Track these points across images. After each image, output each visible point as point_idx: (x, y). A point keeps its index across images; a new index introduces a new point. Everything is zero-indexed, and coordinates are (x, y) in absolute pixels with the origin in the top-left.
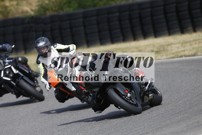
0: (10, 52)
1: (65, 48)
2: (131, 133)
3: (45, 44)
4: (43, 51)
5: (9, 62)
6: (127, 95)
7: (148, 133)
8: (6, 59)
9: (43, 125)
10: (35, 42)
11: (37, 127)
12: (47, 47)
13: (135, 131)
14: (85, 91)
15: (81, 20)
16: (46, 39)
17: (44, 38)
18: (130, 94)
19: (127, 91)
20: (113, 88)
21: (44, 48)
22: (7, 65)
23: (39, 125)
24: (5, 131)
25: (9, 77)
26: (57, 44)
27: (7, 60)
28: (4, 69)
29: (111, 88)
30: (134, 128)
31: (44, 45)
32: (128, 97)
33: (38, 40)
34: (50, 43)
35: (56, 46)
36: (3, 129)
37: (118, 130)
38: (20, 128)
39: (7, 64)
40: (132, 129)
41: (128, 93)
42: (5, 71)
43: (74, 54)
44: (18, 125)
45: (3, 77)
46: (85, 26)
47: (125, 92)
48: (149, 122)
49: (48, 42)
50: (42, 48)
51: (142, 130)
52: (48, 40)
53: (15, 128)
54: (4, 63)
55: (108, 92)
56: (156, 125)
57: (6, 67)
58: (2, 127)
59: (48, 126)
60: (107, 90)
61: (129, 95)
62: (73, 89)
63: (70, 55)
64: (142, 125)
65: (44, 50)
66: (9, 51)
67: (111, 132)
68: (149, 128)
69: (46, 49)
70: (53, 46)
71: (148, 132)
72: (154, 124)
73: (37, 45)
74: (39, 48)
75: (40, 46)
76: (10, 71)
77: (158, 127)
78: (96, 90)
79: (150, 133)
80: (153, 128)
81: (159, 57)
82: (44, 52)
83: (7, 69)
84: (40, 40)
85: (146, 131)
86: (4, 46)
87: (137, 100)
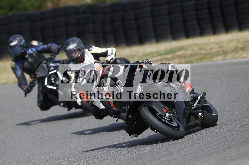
0: (55, 54)
1: (103, 52)
2: (210, 147)
3: (77, 46)
4: (73, 55)
5: (55, 66)
6: (166, 115)
7: (230, 148)
8: (51, 62)
9: (102, 138)
10: (65, 44)
11: (93, 140)
12: (79, 50)
13: (215, 145)
14: (115, 109)
15: (149, 9)
16: (78, 40)
17: (76, 39)
18: (170, 113)
19: (165, 110)
20: (147, 106)
21: (76, 51)
22: (52, 70)
23: (97, 137)
24: (55, 145)
25: (55, 85)
26: (93, 47)
27: (53, 63)
28: (48, 75)
29: (145, 106)
30: (213, 142)
31: (75, 47)
32: (167, 118)
33: (68, 41)
34: (83, 45)
35: (91, 49)
36: (52, 143)
37: (193, 144)
38: (74, 141)
39: (52, 68)
40: (210, 143)
41: (167, 112)
42: (49, 77)
43: (112, 60)
44: (71, 138)
45: (47, 85)
46: (153, 16)
47: (162, 111)
48: (232, 134)
49: (80, 44)
50: (72, 51)
51: (223, 144)
52: (81, 41)
53: (66, 141)
54: (49, 68)
55: (140, 111)
56: (240, 138)
57: (50, 73)
58: (51, 140)
59: (107, 139)
60: (139, 109)
61: (168, 114)
62: (102, 107)
63: (107, 61)
64: (223, 139)
65: (76, 54)
66: (55, 52)
67: (185, 147)
68: (232, 142)
69: (77, 53)
70: (87, 49)
71: (230, 146)
72: (238, 137)
73: (66, 47)
74: (69, 51)
75: (70, 50)
76: (56, 78)
77: (243, 140)
78: (127, 108)
79: (232, 148)
80: (236, 142)
81: (245, 55)
82: (76, 56)
83: (52, 76)
84: (70, 41)
85: (228, 146)
86: (50, 46)
87: (179, 121)
